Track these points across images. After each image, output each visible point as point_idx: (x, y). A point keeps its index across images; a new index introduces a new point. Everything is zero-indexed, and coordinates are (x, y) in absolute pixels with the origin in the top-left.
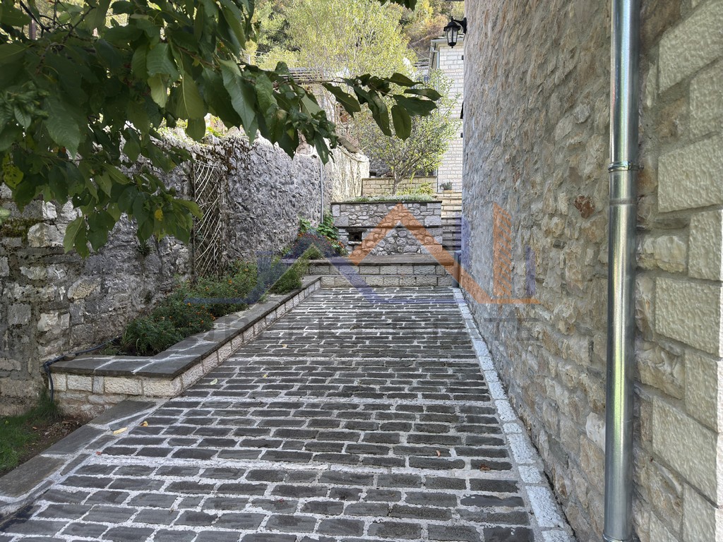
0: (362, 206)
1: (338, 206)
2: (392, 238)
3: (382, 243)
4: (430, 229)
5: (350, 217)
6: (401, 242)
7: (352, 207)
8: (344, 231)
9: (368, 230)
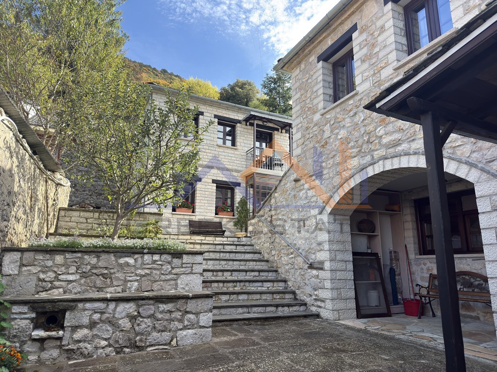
0: (68, 255)
1: (17, 256)
2: (127, 320)
3: (106, 331)
4: (194, 301)
5: (42, 276)
6: (144, 326)
7: (48, 256)
8: (25, 309)
9: (80, 305)
